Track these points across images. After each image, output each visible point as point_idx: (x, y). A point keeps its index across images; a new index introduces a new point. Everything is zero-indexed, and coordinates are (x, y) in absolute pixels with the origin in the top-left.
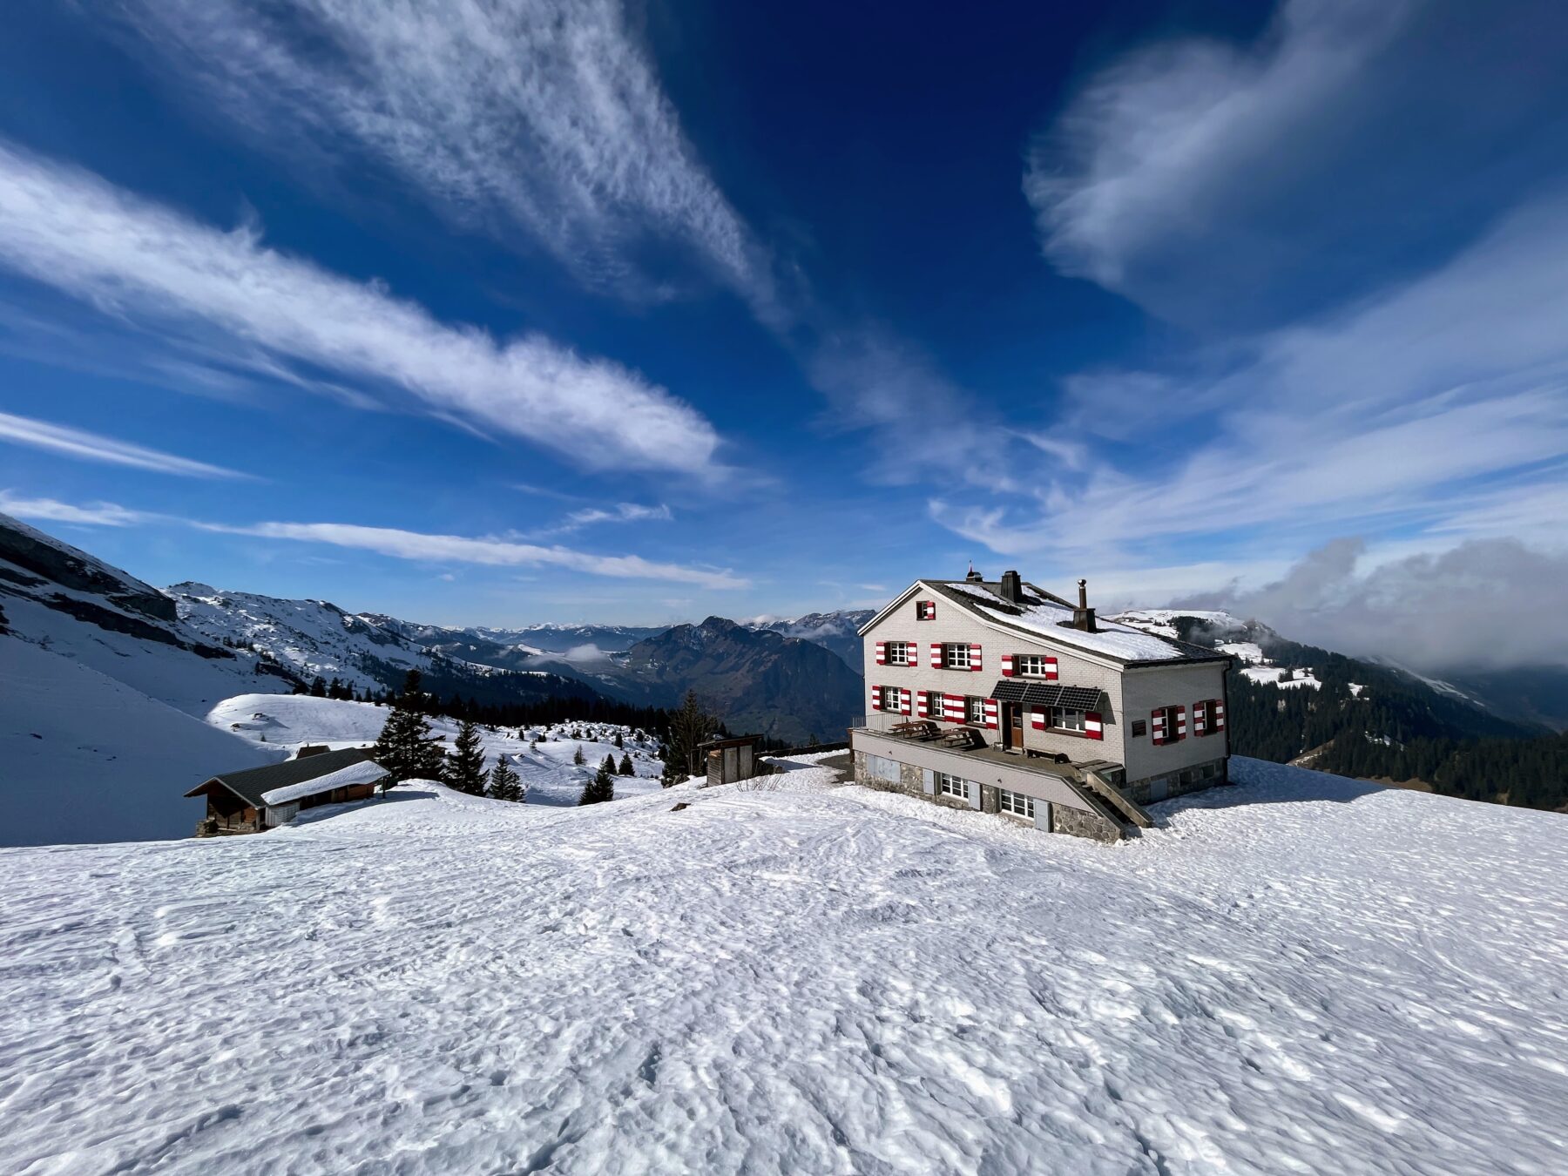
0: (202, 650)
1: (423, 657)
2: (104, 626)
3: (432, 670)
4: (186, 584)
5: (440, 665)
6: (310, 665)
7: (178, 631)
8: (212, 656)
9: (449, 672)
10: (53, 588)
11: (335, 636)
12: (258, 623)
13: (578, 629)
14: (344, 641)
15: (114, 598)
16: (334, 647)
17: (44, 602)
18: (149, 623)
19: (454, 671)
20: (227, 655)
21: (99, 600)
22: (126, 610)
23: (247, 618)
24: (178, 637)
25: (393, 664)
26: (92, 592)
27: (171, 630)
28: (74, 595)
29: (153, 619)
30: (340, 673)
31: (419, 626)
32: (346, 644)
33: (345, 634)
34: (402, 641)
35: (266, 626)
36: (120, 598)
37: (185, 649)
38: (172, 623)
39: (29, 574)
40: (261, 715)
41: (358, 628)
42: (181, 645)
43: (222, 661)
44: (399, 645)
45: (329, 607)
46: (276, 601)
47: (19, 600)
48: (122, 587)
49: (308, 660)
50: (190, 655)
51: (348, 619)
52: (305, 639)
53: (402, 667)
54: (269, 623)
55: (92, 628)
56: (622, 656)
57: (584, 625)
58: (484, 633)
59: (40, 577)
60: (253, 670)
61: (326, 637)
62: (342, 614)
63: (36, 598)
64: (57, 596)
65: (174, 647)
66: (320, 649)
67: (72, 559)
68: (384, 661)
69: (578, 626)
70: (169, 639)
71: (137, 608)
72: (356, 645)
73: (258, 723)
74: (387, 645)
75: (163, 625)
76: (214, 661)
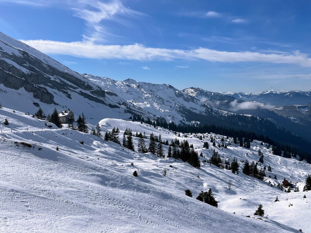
0: (111, 106)
1: (202, 107)
2: (90, 99)
3: (205, 113)
4: (128, 80)
5: (208, 111)
6: (161, 109)
7: (105, 100)
8: (113, 107)
9: (212, 113)
10: (79, 90)
11: (172, 98)
12: (146, 94)
13: (286, 93)
14: (175, 100)
15: (91, 92)
16: (170, 103)
17: (78, 93)
18: (98, 98)
19: (213, 113)
20: (117, 107)
21: (88, 92)
22: (93, 95)
23: (143, 92)
24: (105, 102)
25: (191, 110)
26: (87, 90)
27: (104, 100)
28: (84, 91)
29: (99, 97)
30: (170, 113)
31: (212, 93)
32: (175, 102)
33: (176, 98)
34: (195, 100)
35: (148, 95)
36: (92, 92)
37: (107, 105)
38: (104, 98)
39: (75, 86)
40: (107, 123)
41: (180, 95)
42: (106, 104)
43: (116, 109)
44: (194, 102)
45: (170, 87)
46: (154, 85)
47: (74, 93)
48: (93, 88)
49: (160, 108)
50: (108, 107)
51: (177, 92)
52: (160, 100)
53: (195, 111)
54: (149, 94)
55: (87, 100)
56: (304, 107)
57: (290, 91)
58: (242, 95)
59: (77, 87)
60: (124, 112)
61: (169, 99)
62: (175, 90)
63: (77, 92)
64: (80, 92)
65: (104, 105)
66: (165, 104)
67: (83, 81)
68: (188, 108)
69: (287, 91)
70: (103, 103)
71: (96, 94)
72: (179, 102)
73: (106, 125)
74: (190, 102)
75: (102, 98)
76: (114, 109)
